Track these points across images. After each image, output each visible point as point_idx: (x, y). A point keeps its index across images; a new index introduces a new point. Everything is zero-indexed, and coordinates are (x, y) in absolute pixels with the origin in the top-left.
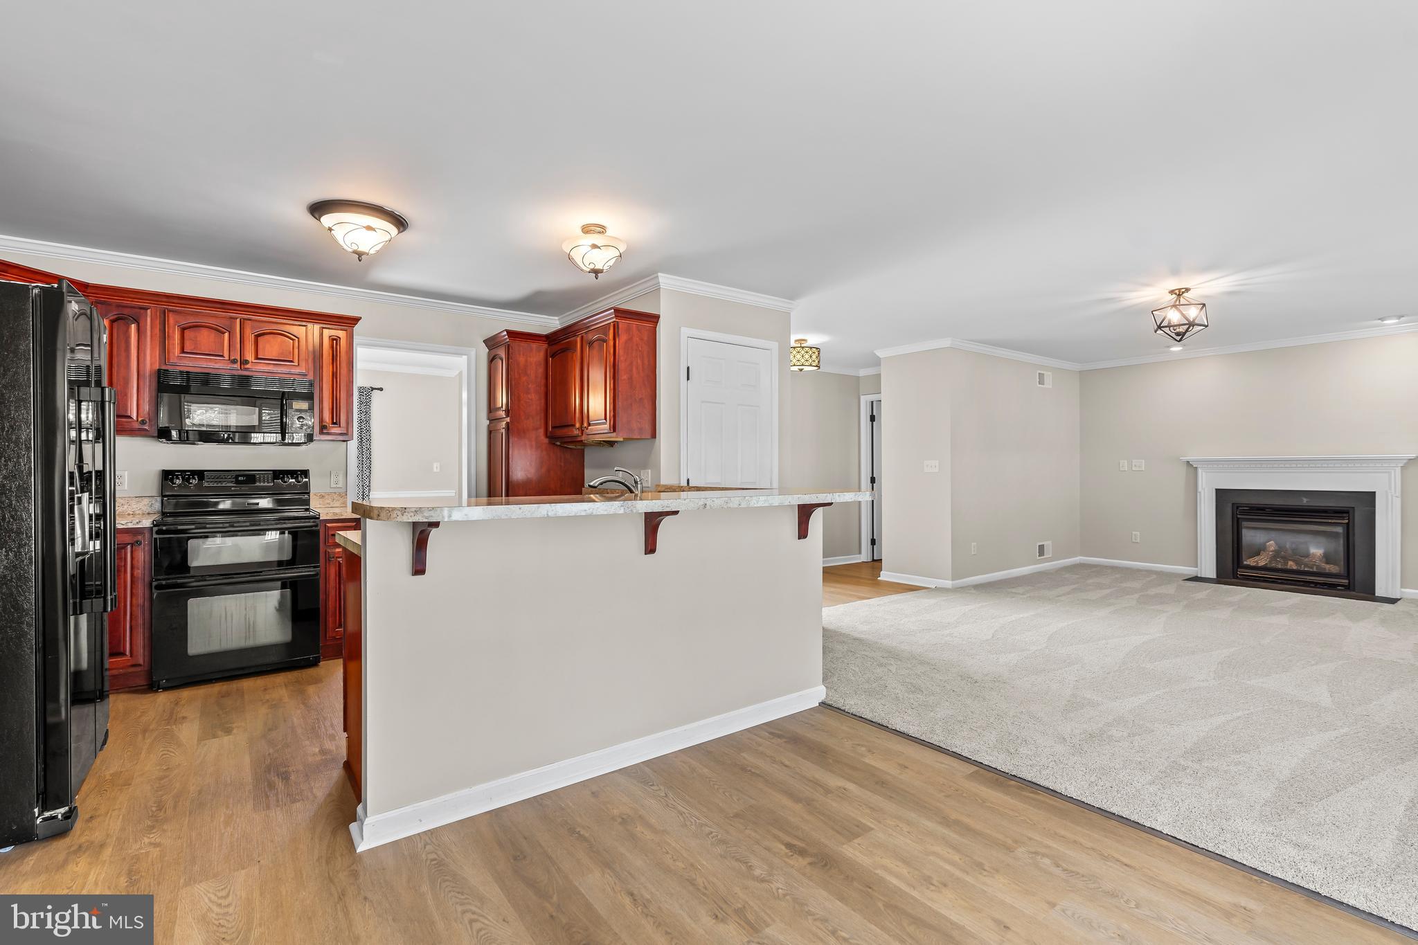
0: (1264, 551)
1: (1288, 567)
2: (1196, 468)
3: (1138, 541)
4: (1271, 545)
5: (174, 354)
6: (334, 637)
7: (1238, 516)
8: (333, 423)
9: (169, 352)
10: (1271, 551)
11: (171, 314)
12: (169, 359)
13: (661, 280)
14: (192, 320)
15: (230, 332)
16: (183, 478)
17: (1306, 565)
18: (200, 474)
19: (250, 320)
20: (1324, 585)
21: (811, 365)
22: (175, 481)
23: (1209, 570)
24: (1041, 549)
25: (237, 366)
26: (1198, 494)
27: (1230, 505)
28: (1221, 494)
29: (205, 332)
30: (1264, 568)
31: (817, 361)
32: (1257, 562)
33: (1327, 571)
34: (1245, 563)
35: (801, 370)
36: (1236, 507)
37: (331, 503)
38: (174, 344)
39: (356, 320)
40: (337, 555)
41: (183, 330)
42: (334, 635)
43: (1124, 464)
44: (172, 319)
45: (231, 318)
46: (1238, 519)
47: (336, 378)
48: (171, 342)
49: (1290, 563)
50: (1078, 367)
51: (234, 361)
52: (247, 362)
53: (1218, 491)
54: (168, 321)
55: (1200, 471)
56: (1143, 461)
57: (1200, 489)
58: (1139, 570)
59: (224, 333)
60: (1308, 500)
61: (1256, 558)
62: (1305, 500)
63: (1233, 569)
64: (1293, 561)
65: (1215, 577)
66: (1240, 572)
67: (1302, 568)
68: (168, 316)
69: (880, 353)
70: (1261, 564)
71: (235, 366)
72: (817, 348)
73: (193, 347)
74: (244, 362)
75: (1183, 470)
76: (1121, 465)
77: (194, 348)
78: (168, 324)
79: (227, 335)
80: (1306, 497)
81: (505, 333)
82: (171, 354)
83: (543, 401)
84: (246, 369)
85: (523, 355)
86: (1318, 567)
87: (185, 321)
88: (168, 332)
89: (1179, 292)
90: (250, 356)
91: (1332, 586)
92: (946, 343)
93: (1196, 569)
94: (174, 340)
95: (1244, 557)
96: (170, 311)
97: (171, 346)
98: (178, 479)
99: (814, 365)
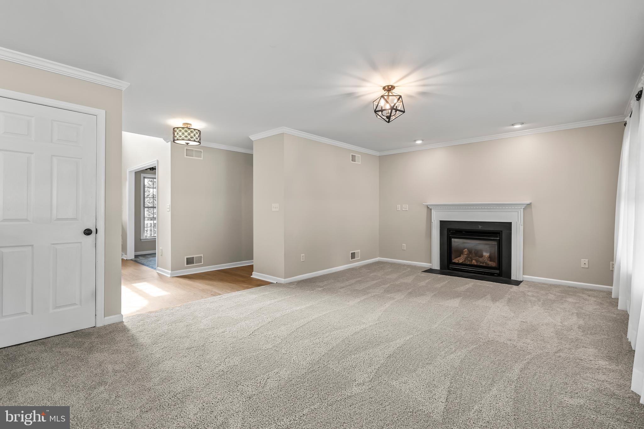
0: (462, 254)
1: (473, 263)
2: (431, 209)
3: (405, 249)
4: (465, 251)
7: (450, 236)
10: (466, 255)
17: (481, 262)
20: (488, 274)
21: (195, 141)
23: (436, 265)
24: (353, 255)
26: (432, 223)
27: (446, 229)
28: (443, 223)
30: (461, 264)
31: (199, 139)
32: (458, 260)
33: (490, 266)
34: (453, 261)
35: (187, 144)
36: (449, 230)
43: (399, 206)
46: (450, 237)
49: (474, 261)
50: (378, 154)
53: (441, 221)
55: (433, 210)
56: (408, 205)
57: (433, 221)
58: (404, 265)
60: (482, 227)
61: (458, 258)
62: (480, 227)
63: (448, 264)
64: (475, 260)
65: (439, 269)
66: (451, 266)
67: (479, 264)
69: (253, 138)
70: (461, 261)
72: (199, 131)
75: (425, 210)
76: (397, 208)
80: (481, 226)
86: (486, 263)
89: (388, 88)
91: (492, 274)
93: (431, 264)
95: (453, 258)
99: (197, 141)
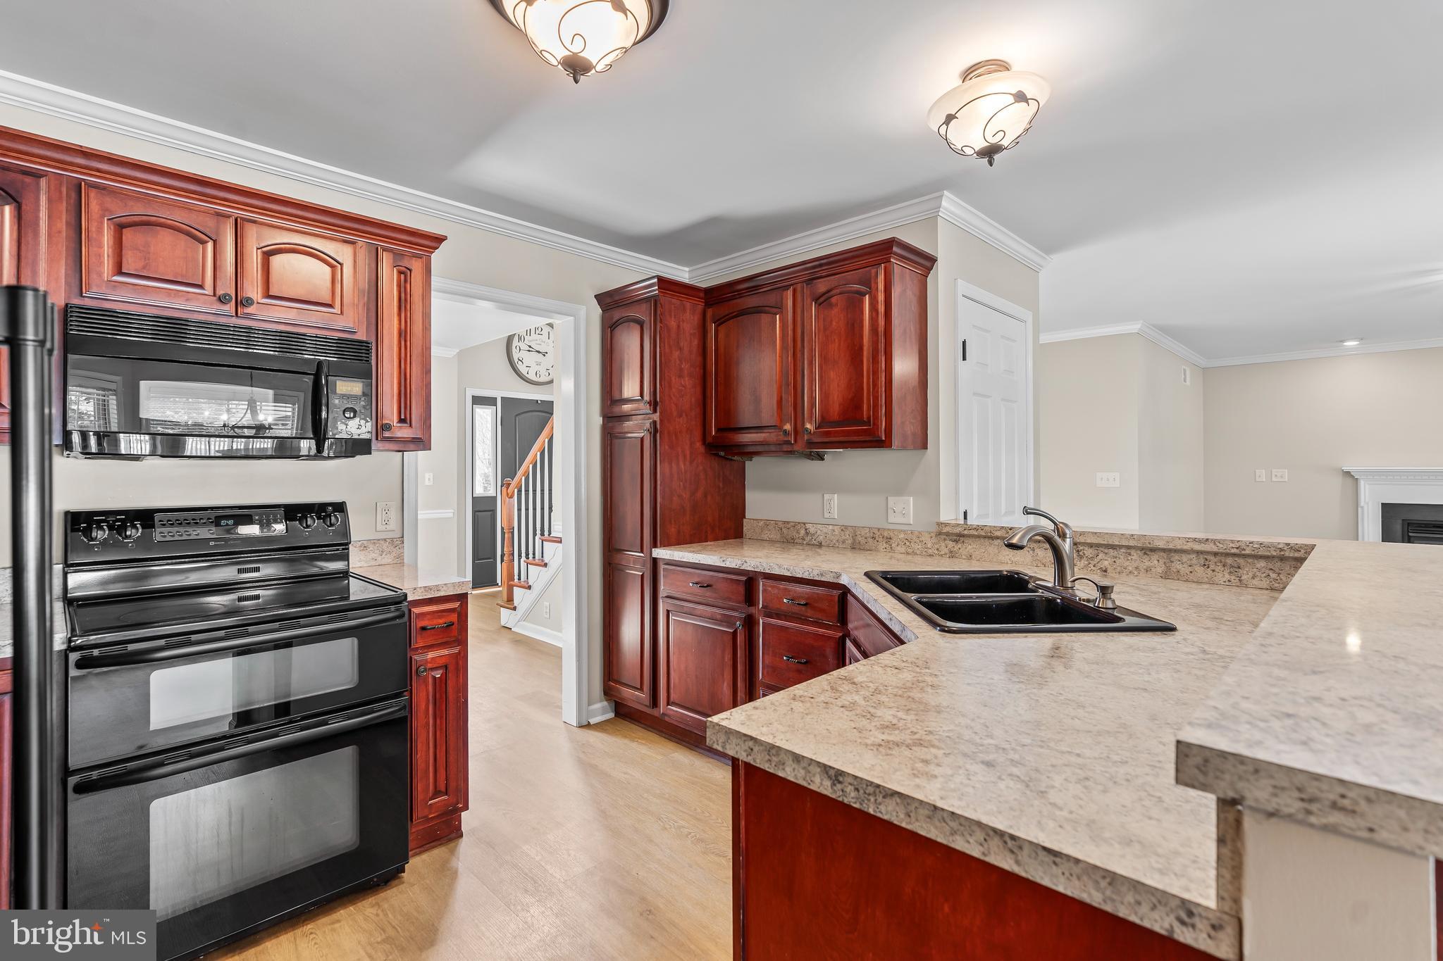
2: (1357, 479)
5: (100, 275)
6: (426, 816)
7: (1411, 535)
8: (401, 421)
9: (88, 272)
11: (93, 194)
12: (88, 284)
13: (944, 203)
14: (139, 209)
15: (215, 242)
16: (111, 528)
18: (146, 517)
19: (255, 222)
22: (94, 534)
25: (230, 308)
26: (1360, 509)
27: (1399, 522)
28: (1389, 509)
29: (166, 237)
36: (1407, 523)
37: (379, 558)
38: (100, 256)
39: (440, 240)
40: (429, 666)
41: (120, 228)
42: (426, 812)
43: (1262, 474)
44: (94, 203)
45: (219, 215)
47: (405, 341)
48: (93, 250)
50: (1204, 364)
51: (222, 300)
52: (249, 302)
53: (1386, 505)
54: (88, 205)
55: (1362, 482)
57: (1362, 503)
59: (203, 243)
68: (88, 196)
71: (226, 308)
73: (141, 264)
74: (242, 302)
76: (1257, 475)
77: (144, 268)
78: (88, 212)
79: (210, 246)
81: (656, 280)
82: (94, 276)
83: (699, 390)
84: (248, 316)
85: (675, 317)
87: (122, 211)
88: (88, 230)
90: (253, 290)
92: (1134, 327)
94: (100, 246)
96: (91, 185)
97: (93, 259)
98: (101, 528)
